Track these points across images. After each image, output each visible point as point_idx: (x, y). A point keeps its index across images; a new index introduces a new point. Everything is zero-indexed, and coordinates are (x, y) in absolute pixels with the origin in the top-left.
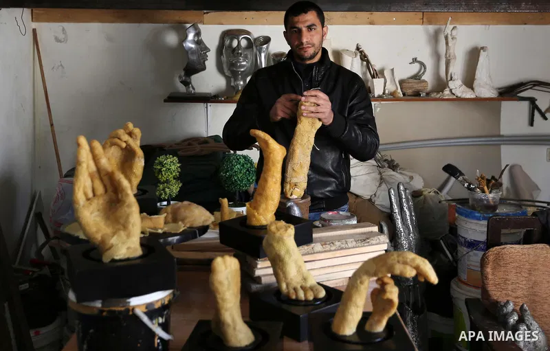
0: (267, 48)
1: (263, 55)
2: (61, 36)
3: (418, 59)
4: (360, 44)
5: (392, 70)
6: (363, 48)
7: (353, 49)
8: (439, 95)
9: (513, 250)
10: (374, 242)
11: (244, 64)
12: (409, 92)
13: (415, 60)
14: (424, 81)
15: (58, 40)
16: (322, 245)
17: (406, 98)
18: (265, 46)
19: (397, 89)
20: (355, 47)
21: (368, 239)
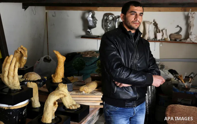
0: (118, 20)
1: (117, 23)
2: (54, 15)
3: (179, 26)
4: (155, 19)
5: (166, 30)
6: (156, 21)
7: (152, 21)
8: (184, 41)
9: (180, 107)
10: (97, 94)
11: (110, 26)
12: (173, 39)
13: (178, 26)
14: (181, 35)
15: (53, 16)
16: (76, 92)
17: (171, 41)
18: (118, 19)
19: (168, 38)
20: (153, 20)
21: (94, 93)
